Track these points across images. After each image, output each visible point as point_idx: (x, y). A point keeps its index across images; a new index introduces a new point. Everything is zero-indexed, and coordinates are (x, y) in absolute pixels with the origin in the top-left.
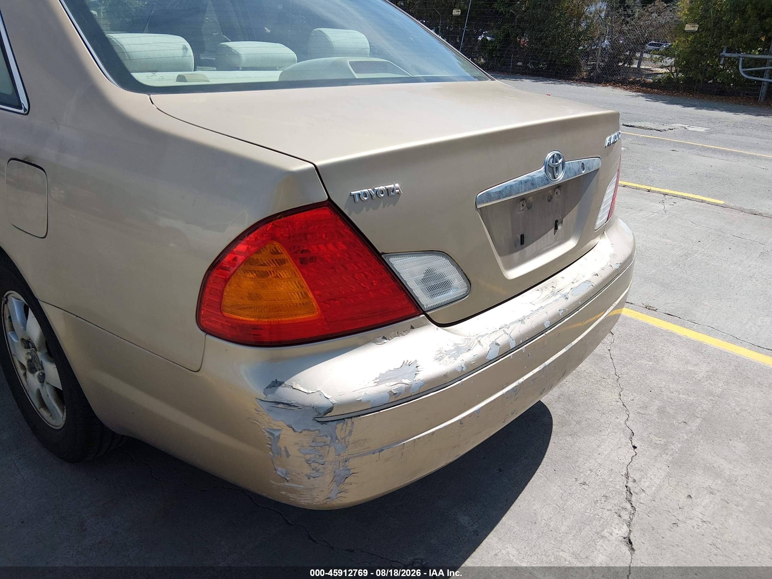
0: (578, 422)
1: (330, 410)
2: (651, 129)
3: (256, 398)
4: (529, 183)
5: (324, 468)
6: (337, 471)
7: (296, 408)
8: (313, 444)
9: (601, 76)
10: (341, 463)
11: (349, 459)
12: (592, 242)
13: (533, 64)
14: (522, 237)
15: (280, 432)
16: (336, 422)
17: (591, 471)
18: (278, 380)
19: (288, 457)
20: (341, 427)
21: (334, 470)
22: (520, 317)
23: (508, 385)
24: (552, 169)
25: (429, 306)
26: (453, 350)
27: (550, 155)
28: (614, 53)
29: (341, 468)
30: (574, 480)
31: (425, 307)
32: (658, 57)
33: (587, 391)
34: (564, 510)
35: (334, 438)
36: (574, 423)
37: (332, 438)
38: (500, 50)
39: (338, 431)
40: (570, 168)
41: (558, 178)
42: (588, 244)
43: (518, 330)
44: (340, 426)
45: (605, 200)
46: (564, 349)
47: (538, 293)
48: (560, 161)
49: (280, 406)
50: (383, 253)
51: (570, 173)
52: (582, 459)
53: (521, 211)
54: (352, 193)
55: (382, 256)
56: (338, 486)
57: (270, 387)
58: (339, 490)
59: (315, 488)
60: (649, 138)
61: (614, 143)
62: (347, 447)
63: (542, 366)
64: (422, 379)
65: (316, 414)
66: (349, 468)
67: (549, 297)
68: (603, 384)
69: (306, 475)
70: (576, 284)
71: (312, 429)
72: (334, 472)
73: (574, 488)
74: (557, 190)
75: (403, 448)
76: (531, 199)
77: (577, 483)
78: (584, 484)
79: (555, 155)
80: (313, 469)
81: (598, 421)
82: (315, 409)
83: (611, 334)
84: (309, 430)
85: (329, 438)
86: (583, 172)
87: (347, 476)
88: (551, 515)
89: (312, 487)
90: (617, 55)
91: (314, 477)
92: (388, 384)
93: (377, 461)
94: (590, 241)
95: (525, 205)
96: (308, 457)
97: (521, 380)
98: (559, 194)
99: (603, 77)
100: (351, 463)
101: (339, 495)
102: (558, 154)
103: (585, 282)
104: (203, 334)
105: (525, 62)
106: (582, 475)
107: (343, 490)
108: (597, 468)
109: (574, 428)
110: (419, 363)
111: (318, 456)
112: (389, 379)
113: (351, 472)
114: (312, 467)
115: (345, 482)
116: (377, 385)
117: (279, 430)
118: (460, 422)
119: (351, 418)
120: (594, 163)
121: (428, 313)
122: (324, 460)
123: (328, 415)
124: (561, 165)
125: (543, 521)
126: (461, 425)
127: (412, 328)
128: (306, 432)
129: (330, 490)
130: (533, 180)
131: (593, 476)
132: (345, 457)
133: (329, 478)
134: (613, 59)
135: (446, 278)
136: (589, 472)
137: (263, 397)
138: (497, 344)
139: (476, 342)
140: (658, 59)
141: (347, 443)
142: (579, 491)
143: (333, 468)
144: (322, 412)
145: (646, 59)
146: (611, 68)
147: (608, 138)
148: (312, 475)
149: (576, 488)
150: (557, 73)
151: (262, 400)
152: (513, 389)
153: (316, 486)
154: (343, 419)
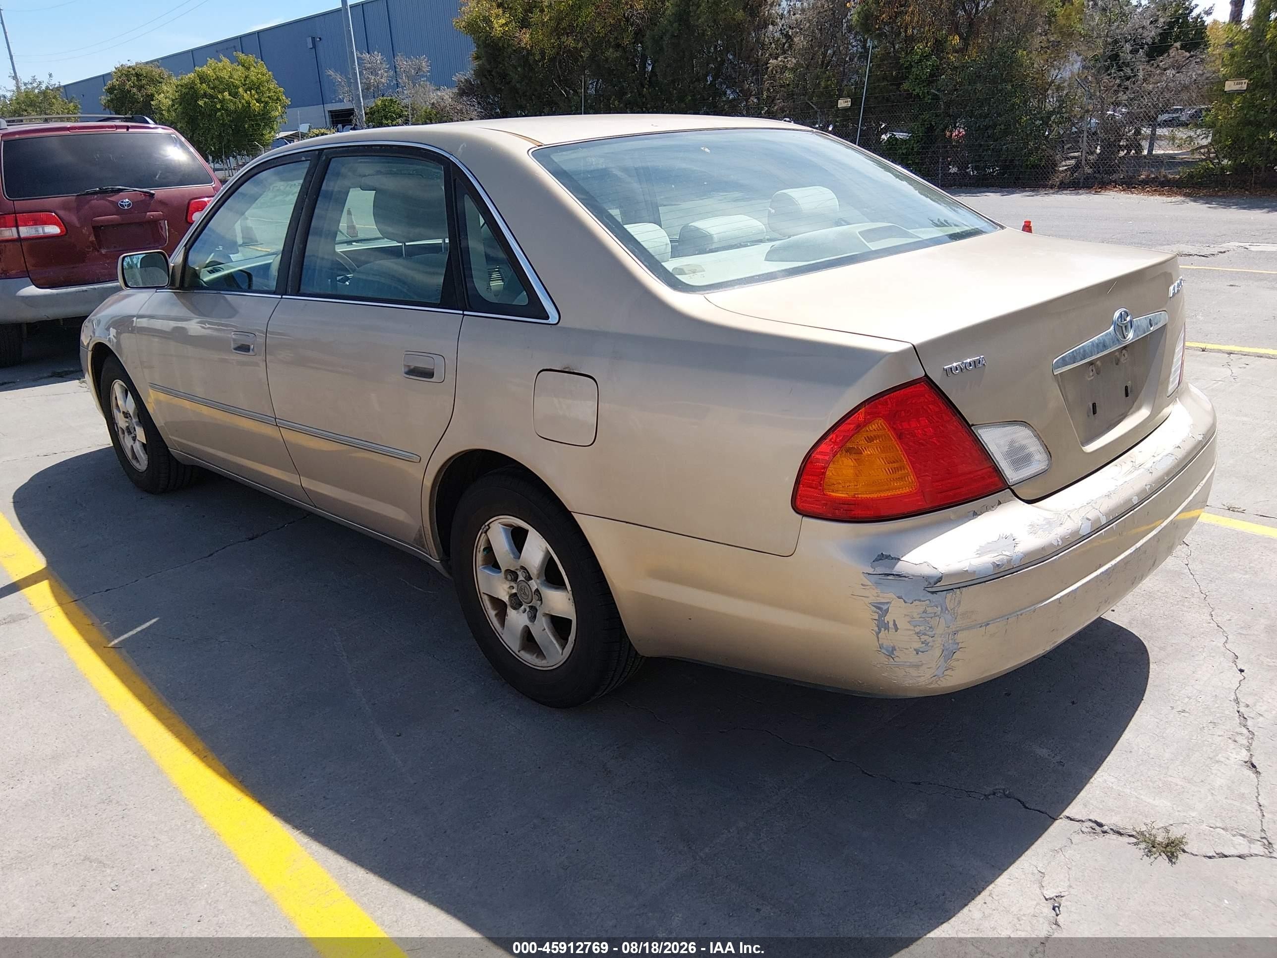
0: (1161, 649)
1: (940, 579)
2: (1190, 255)
3: (863, 573)
4: (1101, 345)
5: (934, 641)
6: (946, 645)
7: (906, 579)
8: (924, 615)
9: (1092, 177)
10: (950, 635)
11: (958, 631)
12: (1166, 411)
13: (976, 168)
14: (1094, 405)
15: (889, 605)
16: (945, 592)
17: (1189, 698)
18: (884, 553)
19: (896, 631)
20: (950, 597)
21: (943, 643)
22: (1105, 492)
23: (1100, 566)
24: (1121, 328)
25: (1014, 480)
26: (1045, 524)
27: (1117, 314)
28: (1109, 139)
29: (950, 641)
30: (1170, 708)
31: (1011, 481)
32: (1184, 138)
33: (1166, 613)
34: (1164, 738)
35: (945, 609)
36: (1156, 649)
37: (942, 609)
38: (918, 153)
39: (947, 601)
40: (1138, 326)
41: (1128, 338)
42: (1161, 414)
43: (1107, 505)
44: (949, 595)
45: (1175, 360)
46: (1154, 531)
47: (1117, 469)
48: (1128, 319)
49: (890, 577)
50: (973, 425)
51: (1139, 331)
52: (1175, 687)
53: (1090, 376)
54: (945, 367)
55: (972, 428)
56: (946, 662)
57: (876, 560)
58: (946, 667)
59: (922, 665)
60: (1189, 269)
61: (1178, 291)
62: (956, 618)
63: (1133, 549)
64: (1021, 551)
65: (927, 583)
66: (957, 641)
67: (1131, 472)
68: (1186, 604)
69: (915, 650)
70: (1158, 458)
71: (922, 599)
72: (943, 645)
73: (1172, 716)
74: (1124, 351)
75: (1007, 624)
76: (1098, 363)
77: (1175, 711)
78: (1184, 711)
79: (1123, 313)
80: (923, 643)
81: (1188, 646)
82: (926, 578)
83: (1185, 545)
84: (920, 600)
85: (940, 609)
86: (1152, 329)
87: (954, 651)
88: (1148, 744)
89: (920, 663)
90: (1115, 141)
91: (923, 652)
92: (989, 555)
93: (983, 635)
94: (1163, 409)
95: (1094, 370)
96: (917, 629)
97: (1113, 562)
98: (1126, 356)
99: (1095, 177)
100: (960, 637)
101: (946, 673)
102: (1125, 312)
103: (1167, 455)
104: (800, 517)
105: (963, 167)
106: (1179, 702)
107: (950, 667)
108: (1197, 695)
109: (1157, 655)
110: (1015, 535)
111: (928, 628)
112: (990, 551)
113: (959, 647)
114: (923, 640)
115: (953, 658)
116: (979, 557)
117: (888, 603)
118: (1058, 601)
119: (959, 588)
120: (1162, 318)
121: (1012, 487)
122: (933, 633)
123: (938, 584)
124: (1129, 324)
125: (1141, 749)
126: (1060, 605)
127: (1000, 503)
128: (917, 603)
129: (938, 666)
130: (1104, 342)
131: (1193, 703)
132: (954, 630)
133: (937, 652)
134: (1108, 148)
135: (1027, 451)
136: (1187, 700)
137: (871, 571)
138: (1088, 519)
139: (1066, 517)
140: (1185, 142)
141: (956, 614)
142: (1179, 719)
143: (942, 641)
144: (932, 581)
145: (1161, 138)
146: (1107, 163)
147: (1171, 288)
148: (921, 650)
149: (1174, 716)
150: (1018, 179)
151: (869, 574)
152: (1107, 570)
153: (924, 662)
154: (952, 589)
